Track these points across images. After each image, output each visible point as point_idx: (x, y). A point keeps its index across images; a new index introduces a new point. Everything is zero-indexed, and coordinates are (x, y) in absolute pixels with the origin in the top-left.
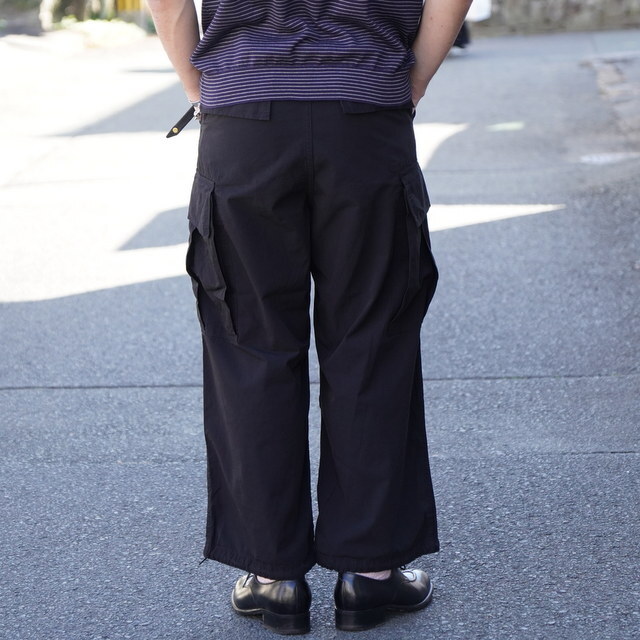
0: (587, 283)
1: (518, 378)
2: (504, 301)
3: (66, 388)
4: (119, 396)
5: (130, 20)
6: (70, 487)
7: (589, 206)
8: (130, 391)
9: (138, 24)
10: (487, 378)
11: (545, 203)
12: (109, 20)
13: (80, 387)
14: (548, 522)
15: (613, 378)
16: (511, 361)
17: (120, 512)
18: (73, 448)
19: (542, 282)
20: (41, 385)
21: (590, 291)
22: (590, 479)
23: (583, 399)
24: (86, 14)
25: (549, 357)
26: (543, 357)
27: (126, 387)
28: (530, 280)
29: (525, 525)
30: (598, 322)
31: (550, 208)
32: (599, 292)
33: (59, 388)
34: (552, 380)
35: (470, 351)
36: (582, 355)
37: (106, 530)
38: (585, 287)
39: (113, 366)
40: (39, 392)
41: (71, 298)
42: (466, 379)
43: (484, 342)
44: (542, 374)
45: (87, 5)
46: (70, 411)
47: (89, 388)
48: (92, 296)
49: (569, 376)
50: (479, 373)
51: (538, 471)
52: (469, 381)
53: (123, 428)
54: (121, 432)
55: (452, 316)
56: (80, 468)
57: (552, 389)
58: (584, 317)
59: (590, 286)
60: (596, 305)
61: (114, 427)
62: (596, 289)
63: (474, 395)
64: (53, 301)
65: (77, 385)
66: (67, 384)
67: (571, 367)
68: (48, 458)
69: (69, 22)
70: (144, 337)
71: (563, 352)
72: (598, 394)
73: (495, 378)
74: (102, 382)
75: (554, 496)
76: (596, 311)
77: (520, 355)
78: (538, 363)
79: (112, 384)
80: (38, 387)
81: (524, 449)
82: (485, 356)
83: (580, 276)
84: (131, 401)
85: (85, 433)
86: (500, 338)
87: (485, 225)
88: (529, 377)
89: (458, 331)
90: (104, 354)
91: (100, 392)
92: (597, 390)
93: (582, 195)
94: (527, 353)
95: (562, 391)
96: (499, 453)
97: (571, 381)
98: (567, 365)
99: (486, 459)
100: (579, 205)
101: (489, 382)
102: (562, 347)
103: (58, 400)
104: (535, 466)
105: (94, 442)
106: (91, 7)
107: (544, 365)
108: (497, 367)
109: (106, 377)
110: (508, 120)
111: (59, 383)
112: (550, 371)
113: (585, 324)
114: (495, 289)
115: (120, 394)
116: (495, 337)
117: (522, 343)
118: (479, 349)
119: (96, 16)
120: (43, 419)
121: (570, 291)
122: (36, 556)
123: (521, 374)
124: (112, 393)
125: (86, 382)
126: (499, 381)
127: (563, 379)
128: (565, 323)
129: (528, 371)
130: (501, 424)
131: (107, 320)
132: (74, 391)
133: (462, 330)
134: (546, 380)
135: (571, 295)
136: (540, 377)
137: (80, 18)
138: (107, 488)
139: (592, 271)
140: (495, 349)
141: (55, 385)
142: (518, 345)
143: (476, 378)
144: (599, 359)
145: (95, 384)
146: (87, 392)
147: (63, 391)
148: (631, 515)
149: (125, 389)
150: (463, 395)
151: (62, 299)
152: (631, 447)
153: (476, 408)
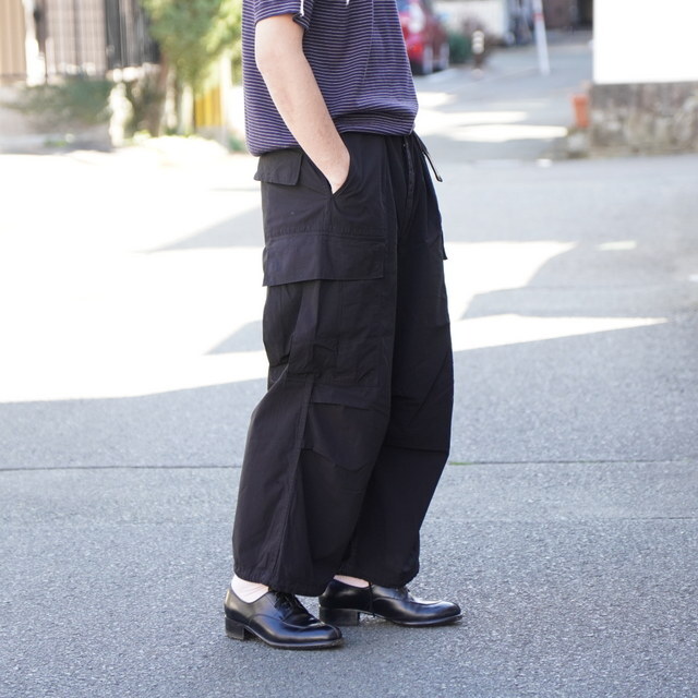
0: (674, 386)
1: (591, 462)
2: (588, 400)
3: (149, 467)
4: (202, 474)
5: (210, 137)
6: (156, 540)
7: (690, 320)
8: (212, 470)
9: (219, 141)
10: (561, 462)
11: (645, 317)
12: (187, 136)
13: (163, 467)
14: (600, 568)
15: (685, 462)
16: (586, 449)
17: (203, 560)
18: (158, 513)
19: (628, 385)
20: (125, 465)
21: (676, 393)
22: (645, 537)
23: (651, 479)
24: (161, 130)
25: (623, 446)
26: (619, 445)
27: (209, 467)
28: (616, 383)
29: (579, 569)
30: (678, 419)
31: (649, 322)
32: (685, 394)
33: (143, 467)
34: (625, 464)
35: (547, 440)
36: (657, 444)
37: (190, 572)
38: (671, 390)
39: (195, 450)
40: (123, 470)
41: (152, 396)
42: (540, 462)
43: (562, 434)
44: (615, 459)
45: (163, 120)
46: (154, 486)
47: (172, 467)
48: (174, 395)
49: (641, 461)
50: (554, 458)
51: (597, 531)
52: (543, 465)
53: (206, 498)
54: (203, 502)
55: (533, 412)
56: (165, 527)
57: (622, 470)
58: (665, 414)
59: (677, 389)
60: (680, 404)
61: (196, 497)
62: (682, 391)
63: (546, 475)
64: (134, 399)
65: (160, 465)
66: (150, 465)
67: (644, 454)
68: (135, 519)
69: (142, 137)
70: (226, 427)
71: (638, 442)
72: (667, 474)
73: (568, 462)
74: (185, 463)
75: (609, 550)
76: (678, 409)
77: (596, 444)
78: (613, 450)
79: (194, 464)
80: (122, 467)
81: (587, 516)
82: (562, 445)
83: (668, 380)
84: (212, 477)
85: (169, 502)
86: (578, 430)
87: (580, 337)
88: (602, 462)
89: (537, 424)
90: (186, 441)
91: (183, 470)
92: (666, 472)
93: (684, 310)
94: (603, 442)
95: (631, 472)
96: (563, 518)
97: (643, 464)
98: (641, 453)
99: (550, 523)
100: (679, 319)
101: (562, 465)
102: (638, 438)
103: (142, 477)
104: (595, 527)
105: (178, 508)
106: (166, 121)
107: (618, 452)
108: (571, 453)
109: (188, 459)
110: (617, 239)
111: (143, 463)
112: (623, 457)
113: (664, 420)
114: (580, 390)
115: (202, 472)
116: (573, 430)
117: (599, 435)
118: (556, 439)
119: (172, 132)
120: (128, 492)
121: (656, 393)
122: (128, 589)
123: (594, 459)
124: (194, 471)
125: (169, 463)
126: (571, 465)
127: (635, 463)
128: (646, 419)
129: (602, 456)
130: (569, 497)
131: (188, 414)
132: (157, 470)
133: (541, 424)
134: (617, 464)
135: (657, 396)
136: (613, 461)
137: (154, 133)
138: (191, 542)
139: (682, 376)
140: (572, 440)
141: (138, 465)
142: (596, 437)
143: (550, 462)
144: (673, 447)
145: (178, 464)
146: (170, 471)
147: (147, 470)
148: (678, 563)
149: (207, 469)
150: (536, 475)
151: (143, 397)
152: (689, 514)
153: (546, 485)
